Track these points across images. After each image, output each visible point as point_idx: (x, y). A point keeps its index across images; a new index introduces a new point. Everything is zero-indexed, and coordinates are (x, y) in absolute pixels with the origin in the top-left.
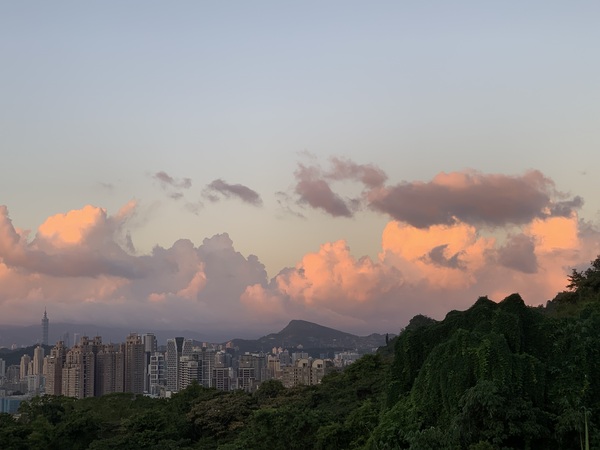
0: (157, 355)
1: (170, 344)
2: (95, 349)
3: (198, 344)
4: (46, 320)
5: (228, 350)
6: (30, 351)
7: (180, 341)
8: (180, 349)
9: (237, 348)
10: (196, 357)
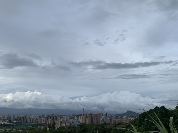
0: (103, 117)
1: (105, 114)
2: (92, 115)
3: (110, 114)
4: (84, 110)
5: (116, 116)
6: (81, 115)
7: (107, 114)
8: (107, 116)
9: (117, 116)
10: (110, 117)
